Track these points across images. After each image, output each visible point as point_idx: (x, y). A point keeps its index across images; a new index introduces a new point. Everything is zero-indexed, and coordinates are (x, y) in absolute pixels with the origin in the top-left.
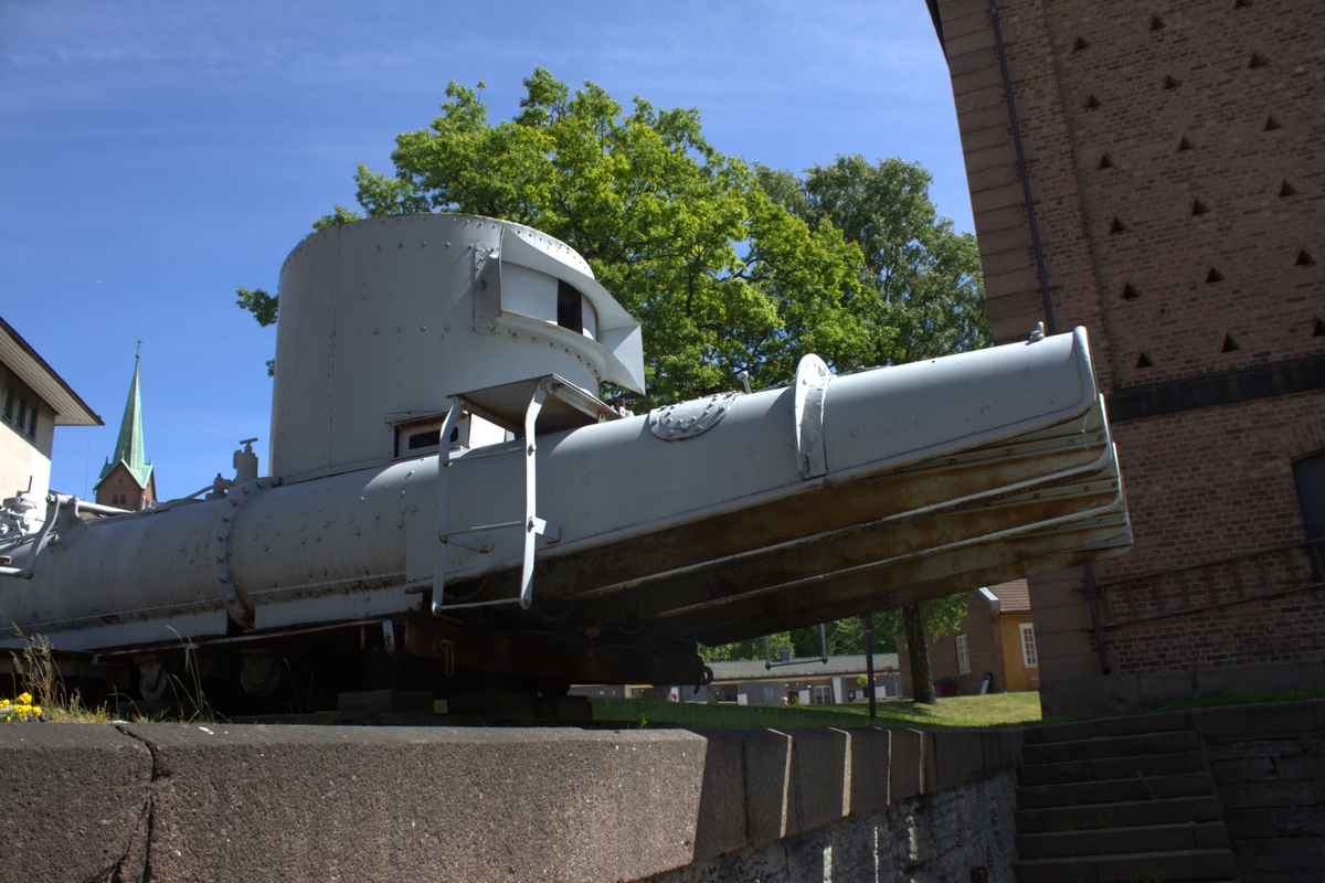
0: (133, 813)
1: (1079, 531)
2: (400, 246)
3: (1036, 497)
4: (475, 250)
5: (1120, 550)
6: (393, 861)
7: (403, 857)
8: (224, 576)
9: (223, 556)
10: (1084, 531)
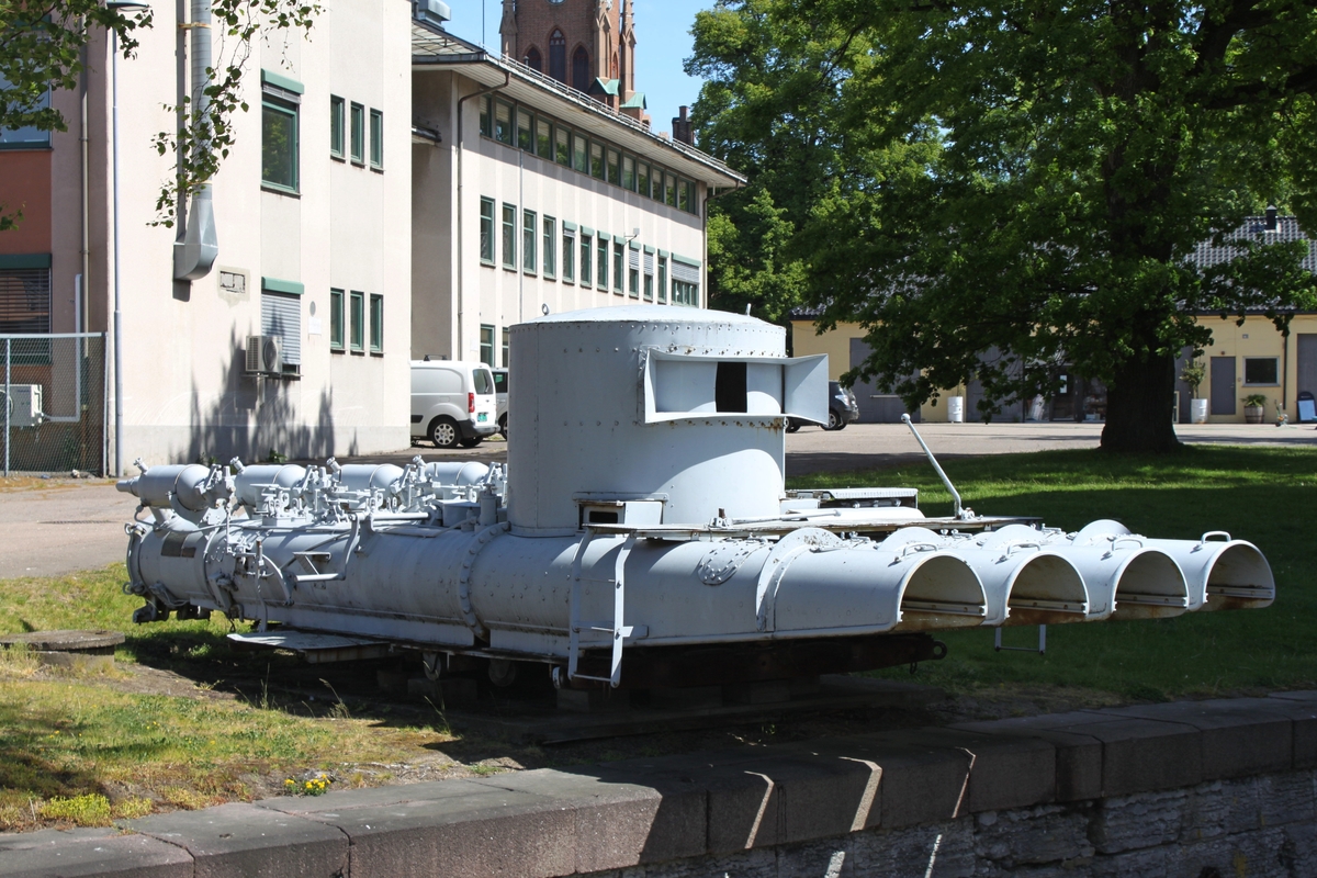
0: (344, 855)
1: (1153, 606)
2: (581, 350)
3: (1035, 605)
4: (639, 352)
5: (1263, 602)
6: (439, 865)
7: (443, 864)
8: (467, 609)
9: (465, 595)
10: (1156, 606)
